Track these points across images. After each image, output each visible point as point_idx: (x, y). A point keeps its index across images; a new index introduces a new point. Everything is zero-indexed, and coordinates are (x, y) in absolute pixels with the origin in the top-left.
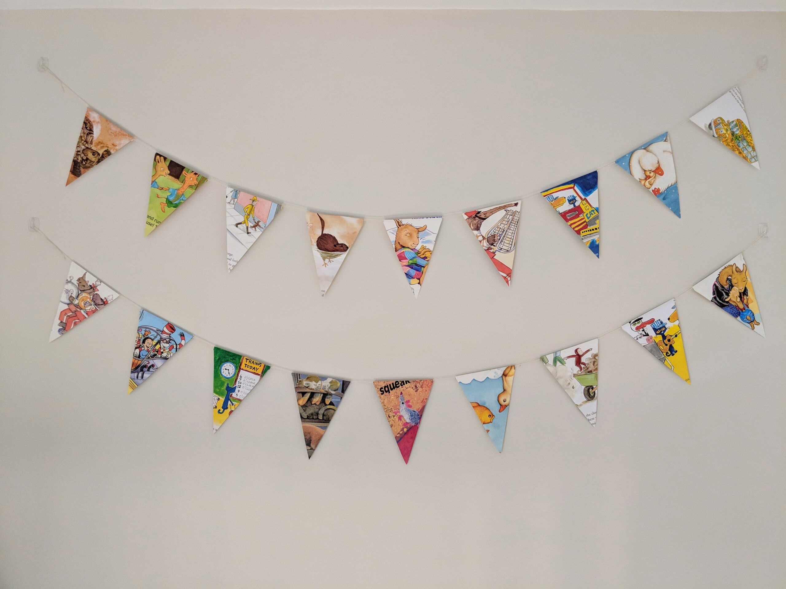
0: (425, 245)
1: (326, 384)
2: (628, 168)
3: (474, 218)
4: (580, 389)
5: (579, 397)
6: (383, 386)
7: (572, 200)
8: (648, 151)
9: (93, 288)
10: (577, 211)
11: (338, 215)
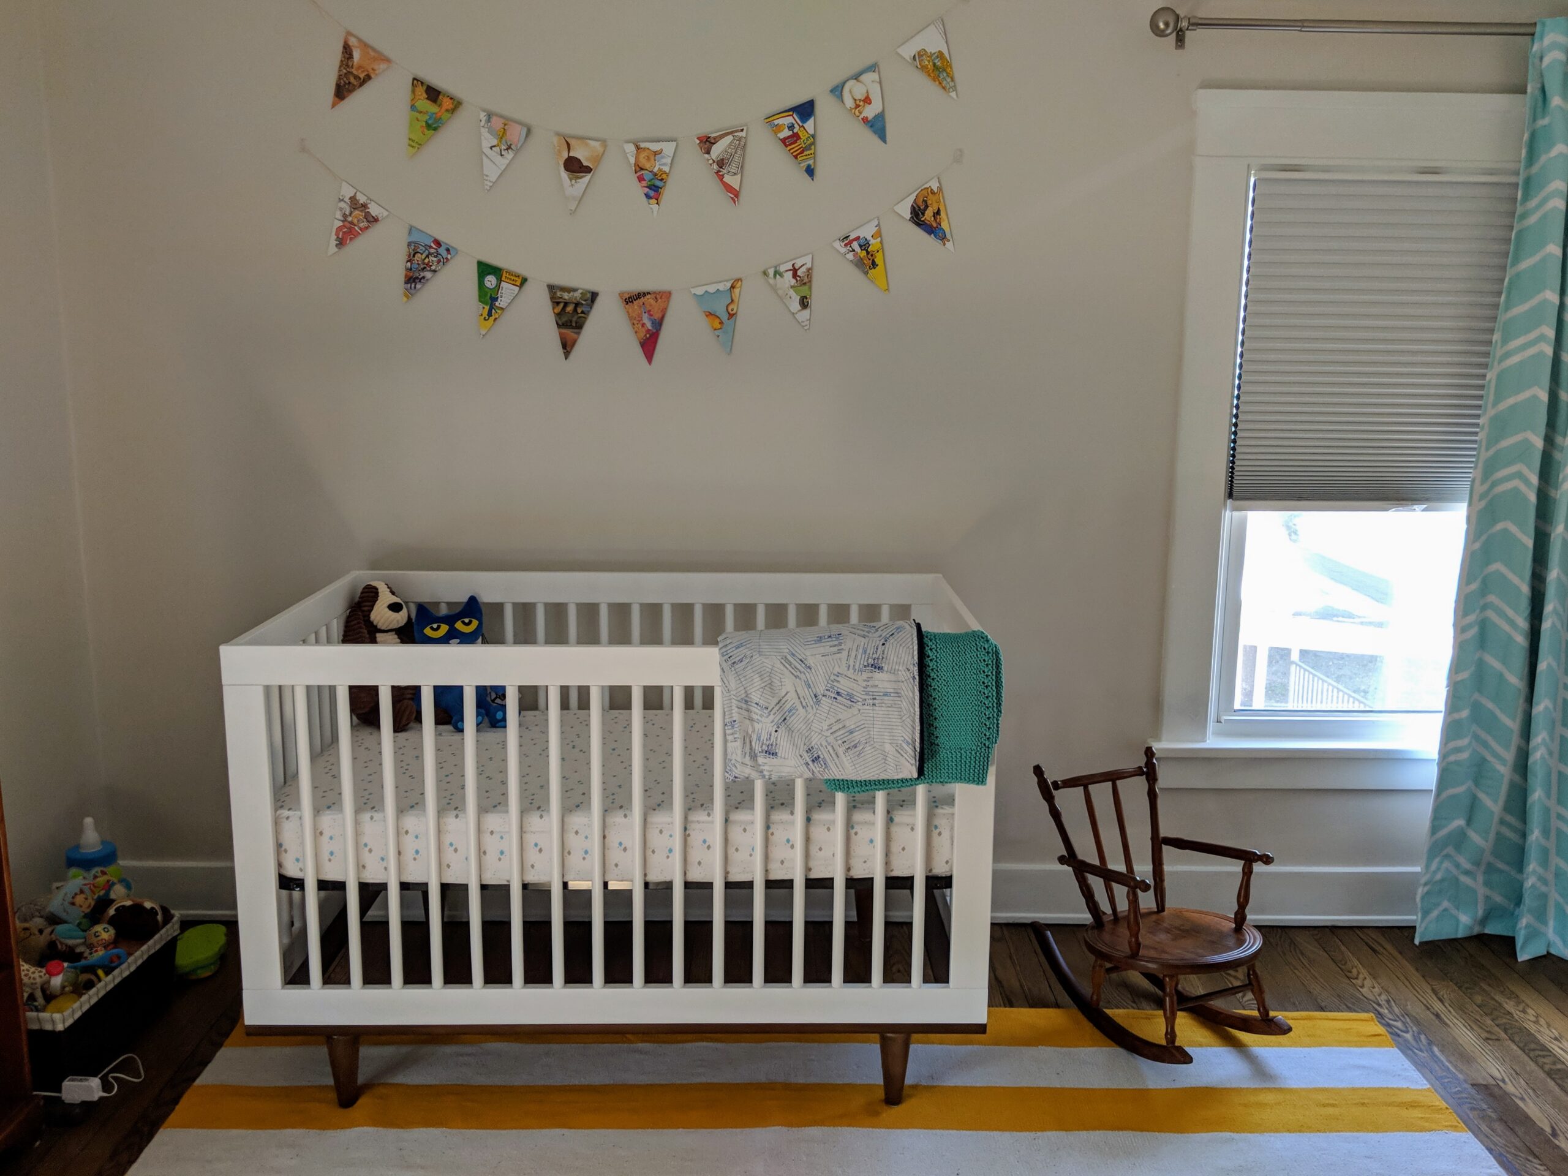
0: (661, 167)
1: (577, 295)
2: (840, 97)
3: (705, 142)
4: (797, 299)
5: (795, 305)
6: (627, 296)
7: (790, 127)
8: (858, 81)
9: (364, 206)
10: (796, 137)
11: (582, 139)
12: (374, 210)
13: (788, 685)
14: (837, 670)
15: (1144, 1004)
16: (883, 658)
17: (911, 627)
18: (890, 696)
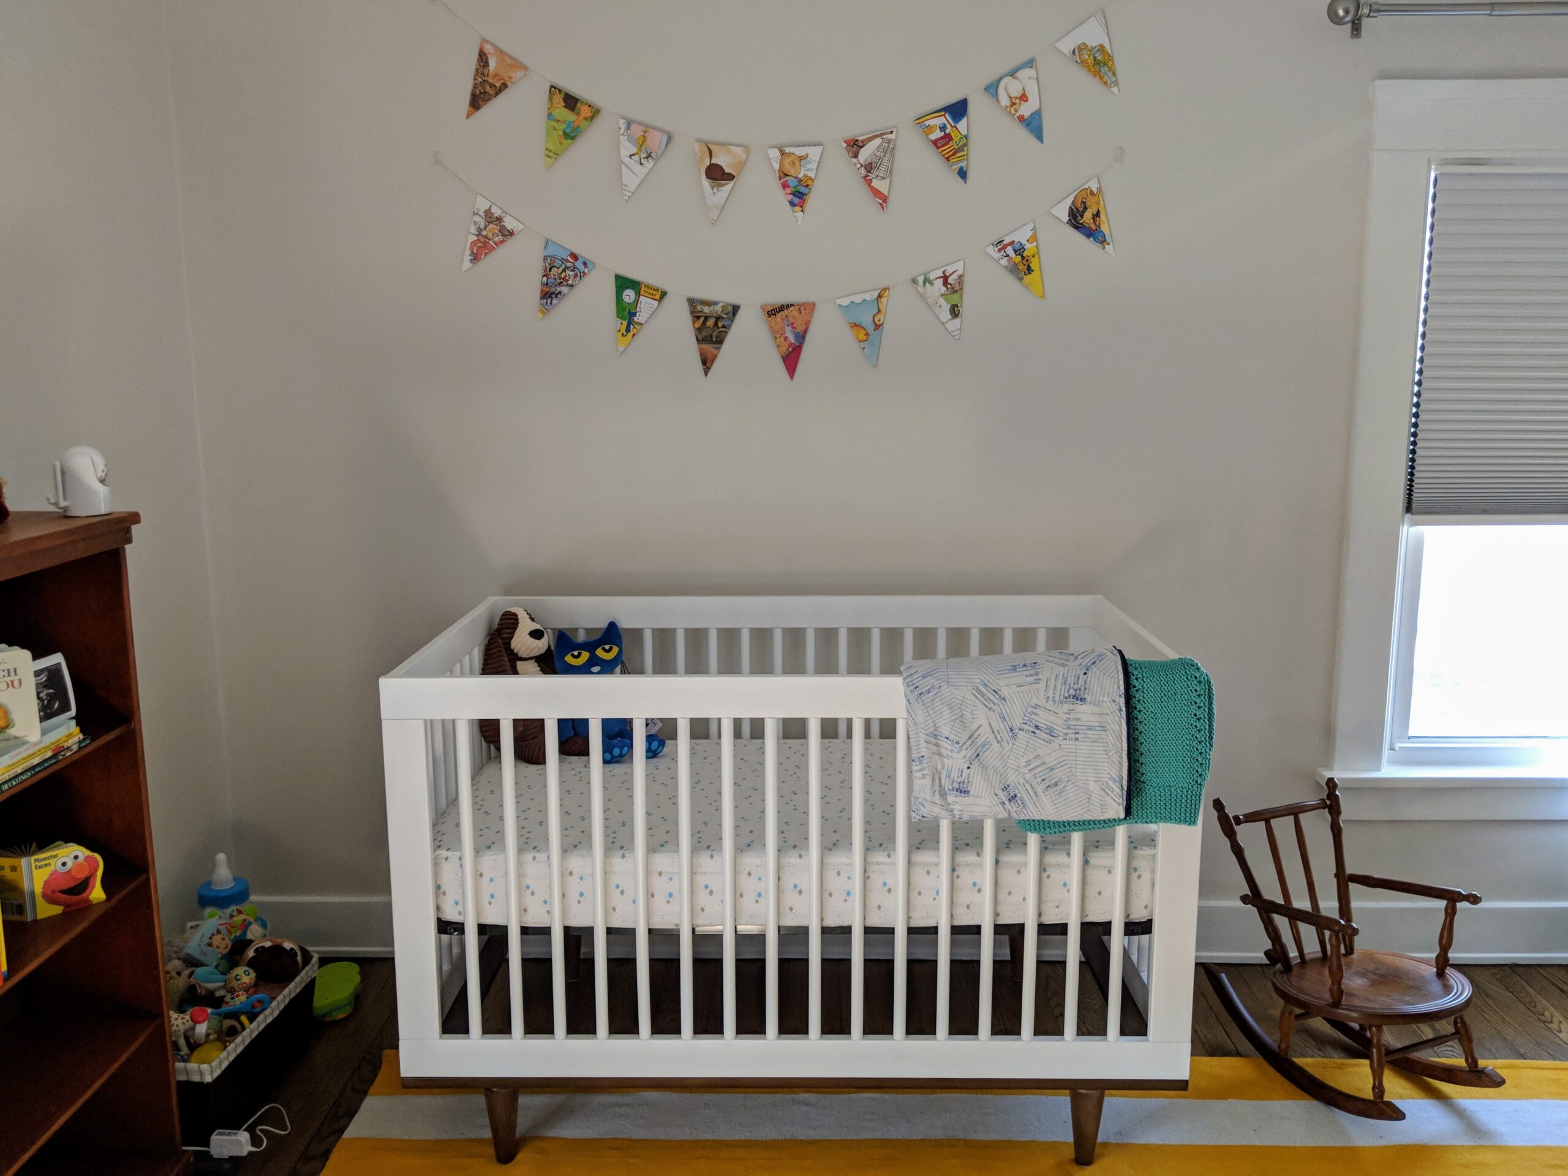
0: (806, 173)
1: (718, 308)
2: (995, 96)
3: (853, 146)
4: (947, 307)
5: (945, 315)
6: (770, 309)
7: (943, 127)
8: (1014, 78)
9: (499, 219)
10: (948, 138)
11: (723, 144)
12: (509, 223)
13: (981, 718)
14: (1034, 701)
15: (1331, 1051)
16: (1085, 688)
17: (1114, 654)
18: (1095, 730)
